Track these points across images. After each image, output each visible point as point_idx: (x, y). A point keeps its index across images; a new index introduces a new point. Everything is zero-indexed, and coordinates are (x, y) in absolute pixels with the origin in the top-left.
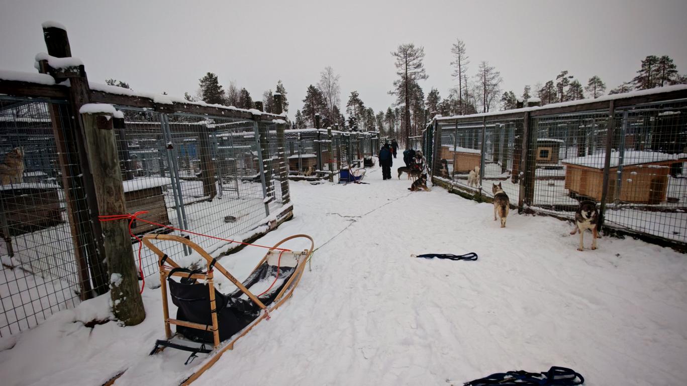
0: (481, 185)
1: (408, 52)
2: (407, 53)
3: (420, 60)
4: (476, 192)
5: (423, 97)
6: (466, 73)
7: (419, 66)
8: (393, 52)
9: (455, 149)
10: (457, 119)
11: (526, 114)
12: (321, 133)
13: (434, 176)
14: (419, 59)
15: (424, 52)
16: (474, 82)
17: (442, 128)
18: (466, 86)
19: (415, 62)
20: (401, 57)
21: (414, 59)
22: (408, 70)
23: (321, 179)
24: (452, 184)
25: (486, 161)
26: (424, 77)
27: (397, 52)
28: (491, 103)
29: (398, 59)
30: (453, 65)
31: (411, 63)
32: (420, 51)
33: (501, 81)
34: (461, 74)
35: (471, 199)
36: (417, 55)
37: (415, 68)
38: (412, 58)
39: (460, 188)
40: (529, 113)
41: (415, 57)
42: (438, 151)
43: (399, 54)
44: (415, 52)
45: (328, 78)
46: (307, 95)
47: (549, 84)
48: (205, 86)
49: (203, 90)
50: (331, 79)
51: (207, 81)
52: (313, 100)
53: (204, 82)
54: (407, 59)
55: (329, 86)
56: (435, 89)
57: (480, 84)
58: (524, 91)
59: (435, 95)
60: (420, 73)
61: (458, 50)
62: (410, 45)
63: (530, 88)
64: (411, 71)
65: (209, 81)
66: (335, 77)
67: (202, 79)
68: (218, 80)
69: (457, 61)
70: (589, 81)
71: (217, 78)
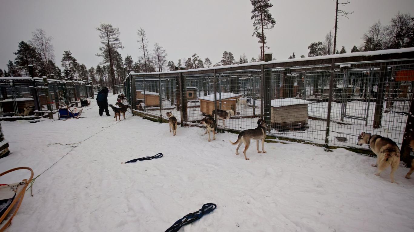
0: (161, 113)
1: (108, 29)
3: (118, 36)
4: (159, 117)
5: (122, 60)
6: (147, 48)
7: (117, 40)
8: (97, 27)
9: (144, 92)
10: (144, 75)
11: (180, 73)
12: (36, 80)
13: (133, 110)
15: (120, 31)
16: (152, 54)
17: (136, 80)
18: (148, 56)
21: (113, 35)
22: (109, 41)
23: (41, 117)
24: (145, 114)
25: (163, 99)
26: (121, 47)
27: (100, 28)
28: (162, 67)
29: (101, 33)
30: (139, 43)
31: (111, 37)
32: (116, 30)
33: (166, 55)
34: (145, 48)
35: (156, 122)
36: (115, 32)
37: (115, 41)
39: (150, 115)
40: (181, 73)
42: (134, 94)
43: (102, 29)
44: (113, 30)
45: (40, 38)
46: (19, 49)
47: (189, 59)
50: (43, 38)
52: (25, 53)
54: (108, 34)
55: (42, 44)
56: (129, 56)
57: (155, 55)
58: (178, 61)
59: (130, 60)
60: (118, 44)
61: (141, 34)
62: (109, 25)
63: (181, 61)
64: (112, 42)
66: (47, 38)
69: (141, 40)
70: (205, 60)
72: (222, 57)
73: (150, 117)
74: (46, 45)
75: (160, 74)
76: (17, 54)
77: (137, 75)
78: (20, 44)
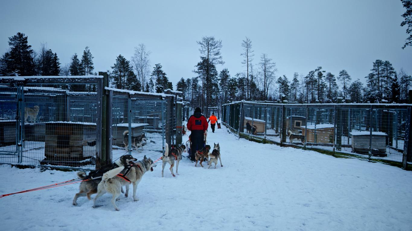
2: (209, 43)
3: (219, 50)
6: (252, 62)
7: (217, 54)
8: (198, 41)
10: (254, 104)
11: (282, 106)
13: (241, 132)
14: (218, 48)
15: (222, 45)
16: (257, 69)
18: (252, 72)
19: (214, 50)
20: (204, 45)
22: (209, 55)
25: (268, 128)
26: (221, 63)
27: (201, 42)
28: (269, 86)
29: (202, 47)
30: (243, 56)
31: (212, 51)
32: (219, 43)
33: (276, 70)
34: (248, 62)
35: (260, 143)
36: (216, 45)
37: (215, 55)
38: (213, 47)
41: (215, 46)
43: (203, 43)
44: (215, 43)
45: (141, 53)
46: (116, 63)
47: (311, 73)
48: (14, 44)
49: (12, 48)
50: (143, 54)
51: (17, 40)
52: (121, 67)
53: (14, 40)
54: (209, 48)
55: (142, 59)
56: (226, 69)
57: (261, 70)
58: (294, 76)
59: (226, 74)
60: (218, 59)
61: (246, 45)
62: (212, 37)
63: (298, 75)
64: (212, 57)
65: (18, 40)
66: (146, 53)
67: (12, 38)
68: (28, 40)
69: (245, 53)
70: (340, 73)
71: (27, 38)
72: (371, 69)
73: (256, 139)
74: (145, 61)
75: (267, 105)
76: (114, 68)
77: (248, 103)
78: (118, 57)
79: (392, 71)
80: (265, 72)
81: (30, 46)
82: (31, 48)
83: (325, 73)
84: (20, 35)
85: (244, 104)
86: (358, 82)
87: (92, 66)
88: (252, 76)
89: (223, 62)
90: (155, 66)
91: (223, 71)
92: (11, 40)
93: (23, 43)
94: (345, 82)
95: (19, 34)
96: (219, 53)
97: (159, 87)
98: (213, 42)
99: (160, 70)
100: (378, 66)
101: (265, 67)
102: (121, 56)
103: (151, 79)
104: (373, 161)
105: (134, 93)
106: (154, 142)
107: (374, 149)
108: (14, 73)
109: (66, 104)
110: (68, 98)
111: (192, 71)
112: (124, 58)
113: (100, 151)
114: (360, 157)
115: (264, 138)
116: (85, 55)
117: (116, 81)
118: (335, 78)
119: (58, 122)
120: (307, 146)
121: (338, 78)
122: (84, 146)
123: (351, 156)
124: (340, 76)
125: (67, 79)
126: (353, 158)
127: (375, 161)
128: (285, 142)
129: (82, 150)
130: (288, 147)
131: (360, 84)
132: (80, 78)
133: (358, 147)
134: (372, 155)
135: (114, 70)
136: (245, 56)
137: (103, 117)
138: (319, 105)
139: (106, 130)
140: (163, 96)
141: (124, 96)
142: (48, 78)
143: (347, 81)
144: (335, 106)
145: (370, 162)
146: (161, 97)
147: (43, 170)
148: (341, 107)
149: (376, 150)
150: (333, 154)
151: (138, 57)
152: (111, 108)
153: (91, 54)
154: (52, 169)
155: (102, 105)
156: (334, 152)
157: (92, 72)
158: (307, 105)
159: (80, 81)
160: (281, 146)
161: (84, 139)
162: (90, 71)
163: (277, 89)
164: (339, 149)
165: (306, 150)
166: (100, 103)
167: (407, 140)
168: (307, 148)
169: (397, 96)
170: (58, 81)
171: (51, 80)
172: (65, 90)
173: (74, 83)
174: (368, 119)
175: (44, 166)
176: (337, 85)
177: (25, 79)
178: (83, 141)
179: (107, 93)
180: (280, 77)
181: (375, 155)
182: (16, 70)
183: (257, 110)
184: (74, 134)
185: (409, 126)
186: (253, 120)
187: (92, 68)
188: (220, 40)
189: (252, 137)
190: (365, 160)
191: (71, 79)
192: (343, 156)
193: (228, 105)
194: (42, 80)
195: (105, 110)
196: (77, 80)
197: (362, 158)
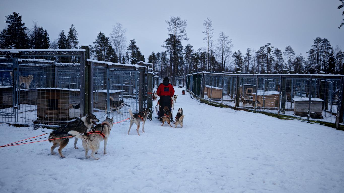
2: (176, 22)
3: (184, 28)
5: (182, 49)
6: (212, 39)
10: (213, 74)
13: (202, 98)
15: (187, 23)
16: (216, 45)
18: (212, 47)
19: (180, 28)
20: (171, 24)
22: (176, 33)
25: (224, 94)
26: (186, 39)
27: (169, 21)
28: (226, 59)
30: (204, 33)
31: (178, 29)
32: (184, 23)
33: (232, 46)
34: (209, 39)
35: (218, 107)
36: (182, 24)
37: (181, 32)
38: (179, 26)
43: (171, 22)
44: (181, 22)
45: (118, 30)
46: (97, 39)
47: (262, 49)
48: (10, 22)
49: (8, 25)
50: (120, 31)
51: (12, 18)
52: (101, 43)
53: (10, 19)
54: (176, 26)
55: (119, 36)
56: (190, 45)
57: (220, 46)
58: (247, 51)
59: (190, 48)
60: (183, 36)
61: (207, 24)
62: (178, 18)
63: (250, 50)
64: (178, 34)
65: (14, 19)
66: (123, 30)
67: (8, 17)
68: (22, 19)
69: (206, 31)
70: (286, 49)
71: (21, 17)
72: (312, 45)
73: (214, 103)
74: (121, 37)
75: (224, 75)
76: (95, 43)
77: (208, 74)
78: (98, 34)
79: (329, 47)
80: (223, 47)
81: (24, 24)
82: (25, 26)
83: (273, 48)
84: (16, 14)
85: (205, 75)
86: (300, 57)
87: (77, 41)
88: (212, 51)
89: (188, 38)
90: (130, 42)
91: (188, 46)
92: (8, 18)
93: (18, 21)
94: (290, 56)
95: (14, 13)
96: (184, 31)
97: (133, 59)
98: (179, 21)
99: (134, 45)
100: (318, 43)
101: (223, 43)
102: (101, 33)
103: (126, 53)
104: (311, 122)
105: (112, 65)
106: (129, 106)
107: (312, 112)
108: (11, 47)
109: (55, 73)
110: (56, 69)
111: (162, 46)
112: (104, 34)
113: (83, 113)
114: (301, 119)
115: (221, 103)
116: (71, 32)
117: (97, 55)
118: (281, 53)
119: (48, 88)
120: (256, 110)
121: (284, 53)
122: (70, 109)
123: (293, 118)
124: (286, 51)
125: (54, 52)
126: (294, 120)
127: (313, 122)
128: (239, 106)
129: (69, 112)
130: (241, 110)
131: (302, 58)
132: (66, 51)
133: (299, 111)
134: (311, 117)
135: (96, 45)
136: (206, 33)
137: (85, 84)
138: (267, 75)
139: (88, 95)
140: (136, 67)
141: (103, 67)
142: (39, 51)
143: (292, 55)
144: (281, 76)
145: (308, 123)
146: (134, 68)
147: (36, 129)
148: (286, 77)
149: (314, 113)
150: (278, 116)
151: (116, 34)
152: (92, 77)
153: (76, 31)
154: (44, 127)
155: (84, 74)
156: (279, 115)
157: (77, 46)
158: (257, 76)
159: (65, 53)
160: (235, 110)
161: (70, 103)
162: (75, 45)
163: (233, 61)
164: (283, 112)
165: (256, 113)
166: (83, 73)
167: (340, 105)
168: (257, 111)
169: (332, 69)
170: (47, 53)
171: (41, 52)
172: (53, 62)
173: (60, 55)
174: (308, 88)
175: (36, 125)
176: (283, 59)
177: (19, 51)
178: (69, 104)
179: (89, 64)
180: (236, 52)
181: (313, 118)
182: (13, 45)
183: (216, 79)
184: (62, 99)
185: (342, 93)
186: (212, 87)
187: (77, 43)
188: (185, 20)
189: (211, 102)
190: (304, 121)
191: (58, 52)
192: (286, 118)
193: (192, 75)
194: (33, 52)
195: (88, 78)
196: (63, 53)
197: (302, 120)
